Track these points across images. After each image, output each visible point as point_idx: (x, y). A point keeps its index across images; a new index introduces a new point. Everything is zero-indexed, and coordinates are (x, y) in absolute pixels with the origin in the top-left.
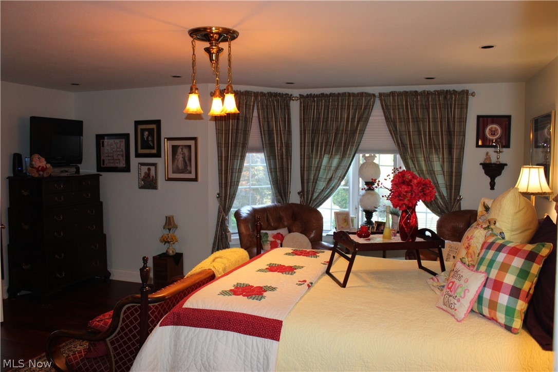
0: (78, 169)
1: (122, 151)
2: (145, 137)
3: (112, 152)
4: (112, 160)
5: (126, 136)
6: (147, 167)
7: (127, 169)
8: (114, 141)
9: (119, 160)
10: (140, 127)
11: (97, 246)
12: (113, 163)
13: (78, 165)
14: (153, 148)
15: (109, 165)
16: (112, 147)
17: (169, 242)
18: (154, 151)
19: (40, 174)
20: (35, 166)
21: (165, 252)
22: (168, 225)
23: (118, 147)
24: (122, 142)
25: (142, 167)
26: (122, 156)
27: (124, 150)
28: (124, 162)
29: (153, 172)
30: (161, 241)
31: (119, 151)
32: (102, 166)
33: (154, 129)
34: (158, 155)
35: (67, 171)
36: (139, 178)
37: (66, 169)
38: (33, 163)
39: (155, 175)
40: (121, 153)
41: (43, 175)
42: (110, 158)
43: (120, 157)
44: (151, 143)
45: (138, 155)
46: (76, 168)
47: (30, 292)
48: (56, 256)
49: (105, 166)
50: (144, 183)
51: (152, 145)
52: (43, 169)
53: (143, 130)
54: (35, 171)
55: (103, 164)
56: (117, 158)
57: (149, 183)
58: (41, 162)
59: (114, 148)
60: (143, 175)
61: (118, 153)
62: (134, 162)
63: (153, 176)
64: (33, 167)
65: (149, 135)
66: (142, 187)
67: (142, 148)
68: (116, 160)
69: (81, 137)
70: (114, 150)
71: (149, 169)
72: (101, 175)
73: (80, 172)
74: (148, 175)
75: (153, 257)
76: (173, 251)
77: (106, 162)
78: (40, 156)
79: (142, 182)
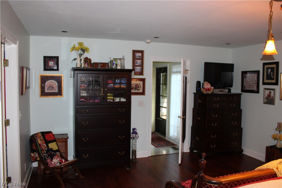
0: (230, 90)
1: (255, 81)
2: (269, 72)
3: (250, 81)
4: (249, 86)
5: (258, 72)
6: (269, 91)
7: (258, 92)
8: (251, 75)
9: (253, 86)
10: (266, 66)
11: (237, 134)
12: (250, 88)
13: (230, 88)
14: (273, 79)
15: (247, 89)
16: (250, 78)
17: (277, 139)
18: (274, 81)
19: (207, 92)
20: (205, 88)
21: (275, 145)
22: (279, 128)
23: (253, 78)
24: (255, 76)
25: (266, 91)
26: (255, 84)
27: (256, 80)
28: (256, 87)
29: (272, 94)
30: (272, 138)
31: (254, 81)
32: (244, 89)
33: (274, 67)
34: (276, 84)
35: (223, 91)
36: (264, 97)
37: (223, 90)
38: (204, 86)
39: (274, 96)
40: (254, 82)
41: (209, 92)
42: (248, 85)
43: (254, 84)
44: (272, 76)
45: (264, 84)
46: (228, 90)
47: (197, 152)
48: (212, 136)
49: (246, 89)
50: (267, 101)
51: (273, 78)
52: (209, 90)
53: (268, 68)
54: (205, 90)
55: (245, 88)
56: (252, 85)
57: (270, 101)
58: (208, 86)
59: (251, 79)
60: (266, 95)
61: (253, 82)
62: (262, 87)
63: (272, 97)
64: (204, 88)
65: (271, 71)
66: (265, 103)
67: (267, 79)
68: (252, 86)
69: (233, 73)
70: (250, 80)
71: (270, 92)
72: (242, 94)
73: (231, 92)
74: (269, 95)
75: (266, 147)
76: (280, 146)
77: (246, 87)
78: (208, 83)
79: (266, 100)
